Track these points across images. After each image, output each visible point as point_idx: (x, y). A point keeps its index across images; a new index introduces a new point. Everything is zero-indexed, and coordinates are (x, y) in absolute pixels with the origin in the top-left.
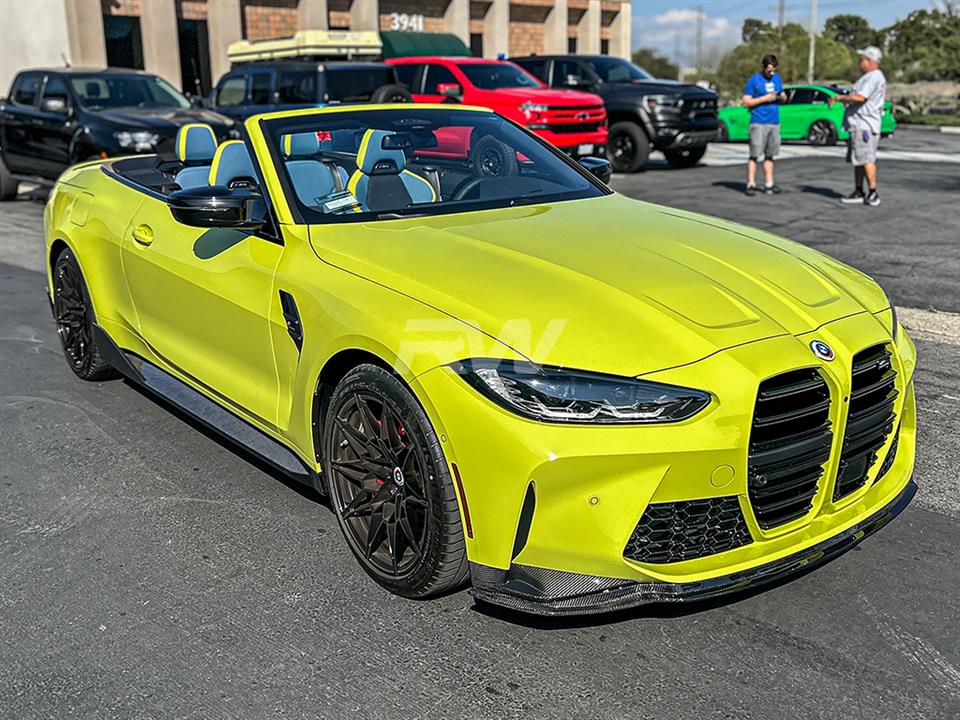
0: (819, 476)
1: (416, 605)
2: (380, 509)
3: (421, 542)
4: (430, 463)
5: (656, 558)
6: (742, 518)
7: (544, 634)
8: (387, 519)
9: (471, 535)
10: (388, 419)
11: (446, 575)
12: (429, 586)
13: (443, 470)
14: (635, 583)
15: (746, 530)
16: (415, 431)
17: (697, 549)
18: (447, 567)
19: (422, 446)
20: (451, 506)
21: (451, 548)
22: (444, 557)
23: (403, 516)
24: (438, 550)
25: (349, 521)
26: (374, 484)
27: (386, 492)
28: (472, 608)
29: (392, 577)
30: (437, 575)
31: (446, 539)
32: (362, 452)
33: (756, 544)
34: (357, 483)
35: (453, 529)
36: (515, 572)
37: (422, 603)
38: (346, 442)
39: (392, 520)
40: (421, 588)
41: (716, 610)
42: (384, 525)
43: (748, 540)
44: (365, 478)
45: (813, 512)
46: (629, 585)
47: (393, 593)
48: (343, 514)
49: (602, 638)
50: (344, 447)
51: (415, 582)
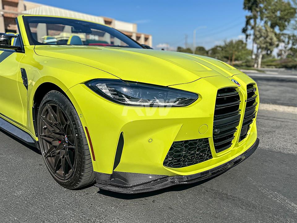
0: (235, 132)
1: (74, 192)
2: (59, 153)
3: (74, 165)
4: (76, 129)
5: (176, 166)
6: (209, 148)
7: (129, 201)
8: (62, 157)
9: (94, 160)
10: (59, 112)
11: (85, 179)
12: (78, 184)
13: (82, 131)
14: (168, 176)
15: (211, 153)
16: (69, 115)
17: (192, 161)
18: (85, 175)
19: (73, 121)
20: (85, 147)
21: (87, 166)
22: (83, 170)
23: (67, 155)
24: (81, 168)
25: (48, 159)
26: (57, 143)
27: (62, 146)
28: (98, 192)
29: (63, 181)
30: (81, 178)
31: (84, 162)
32: (51, 129)
33: (213, 159)
34: (50, 143)
35: (87, 158)
36: (115, 175)
37: (77, 191)
38: (45, 126)
39: (63, 157)
40: (75, 185)
41: (197, 186)
42: (60, 159)
43: (211, 157)
44: (53, 141)
45: (233, 146)
46: (165, 178)
47: (65, 188)
48: (45, 156)
49: (153, 201)
50: (45, 129)
51: (72, 182)
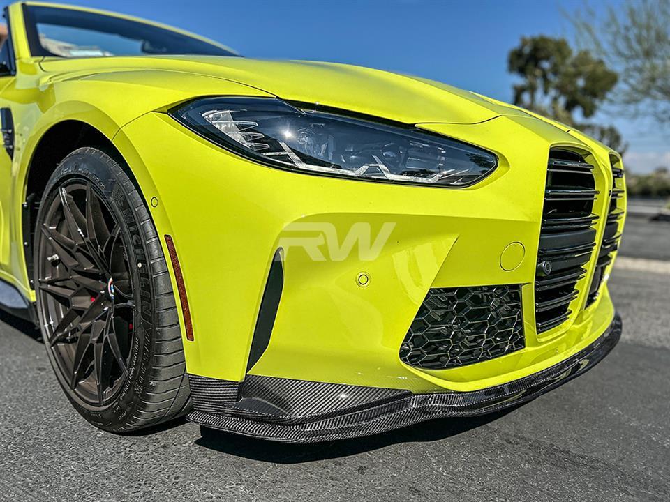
1: (126, 442)
2: (88, 330)
3: (128, 359)
4: (139, 246)
8: (95, 339)
9: (190, 336)
11: (161, 399)
12: (139, 415)
14: (410, 394)
15: (522, 333)
16: (120, 208)
17: (471, 353)
18: (161, 387)
19: (129, 225)
20: (164, 302)
21: (166, 360)
22: (155, 373)
23: (111, 331)
24: (149, 367)
25: (57, 349)
26: (85, 302)
27: (96, 311)
29: (97, 409)
30: (148, 398)
31: (159, 347)
32: (71, 263)
33: (528, 349)
34: (65, 302)
35: (168, 333)
36: (247, 388)
37: (135, 439)
38: (56, 257)
39: (100, 340)
40: (128, 418)
42: (92, 346)
43: (521, 344)
44: (74, 295)
45: (572, 317)
46: (402, 397)
47: (101, 428)
48: (50, 340)
50: (54, 263)
51: (121, 411)
